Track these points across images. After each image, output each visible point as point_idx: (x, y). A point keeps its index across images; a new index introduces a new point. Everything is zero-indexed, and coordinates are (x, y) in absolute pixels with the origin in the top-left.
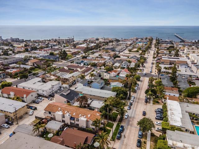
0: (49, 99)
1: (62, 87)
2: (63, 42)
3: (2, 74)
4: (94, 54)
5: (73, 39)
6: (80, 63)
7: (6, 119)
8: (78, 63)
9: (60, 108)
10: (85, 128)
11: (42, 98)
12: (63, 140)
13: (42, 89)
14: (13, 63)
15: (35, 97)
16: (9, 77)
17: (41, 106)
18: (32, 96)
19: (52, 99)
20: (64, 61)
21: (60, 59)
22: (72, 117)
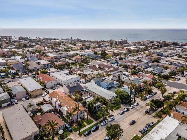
2: (116, 43)
3: (49, 65)
4: (135, 56)
6: (114, 64)
7: (26, 94)
8: (112, 63)
9: (58, 96)
10: (65, 116)
11: (59, 86)
12: (41, 120)
13: (62, 80)
14: (63, 58)
15: (55, 85)
16: (54, 67)
18: (52, 83)
20: (102, 60)
22: (61, 105)
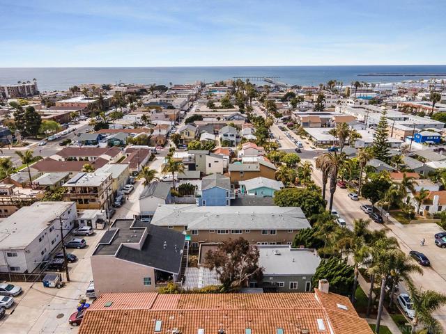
0: (46, 285)
1: (82, 221)
5: (34, 87)
6: (95, 143)
9: (159, 323)
11: (10, 287)
13: (3, 246)
17: (22, 326)
19: (65, 280)
20: (34, 143)
21: (19, 137)
